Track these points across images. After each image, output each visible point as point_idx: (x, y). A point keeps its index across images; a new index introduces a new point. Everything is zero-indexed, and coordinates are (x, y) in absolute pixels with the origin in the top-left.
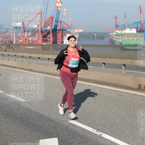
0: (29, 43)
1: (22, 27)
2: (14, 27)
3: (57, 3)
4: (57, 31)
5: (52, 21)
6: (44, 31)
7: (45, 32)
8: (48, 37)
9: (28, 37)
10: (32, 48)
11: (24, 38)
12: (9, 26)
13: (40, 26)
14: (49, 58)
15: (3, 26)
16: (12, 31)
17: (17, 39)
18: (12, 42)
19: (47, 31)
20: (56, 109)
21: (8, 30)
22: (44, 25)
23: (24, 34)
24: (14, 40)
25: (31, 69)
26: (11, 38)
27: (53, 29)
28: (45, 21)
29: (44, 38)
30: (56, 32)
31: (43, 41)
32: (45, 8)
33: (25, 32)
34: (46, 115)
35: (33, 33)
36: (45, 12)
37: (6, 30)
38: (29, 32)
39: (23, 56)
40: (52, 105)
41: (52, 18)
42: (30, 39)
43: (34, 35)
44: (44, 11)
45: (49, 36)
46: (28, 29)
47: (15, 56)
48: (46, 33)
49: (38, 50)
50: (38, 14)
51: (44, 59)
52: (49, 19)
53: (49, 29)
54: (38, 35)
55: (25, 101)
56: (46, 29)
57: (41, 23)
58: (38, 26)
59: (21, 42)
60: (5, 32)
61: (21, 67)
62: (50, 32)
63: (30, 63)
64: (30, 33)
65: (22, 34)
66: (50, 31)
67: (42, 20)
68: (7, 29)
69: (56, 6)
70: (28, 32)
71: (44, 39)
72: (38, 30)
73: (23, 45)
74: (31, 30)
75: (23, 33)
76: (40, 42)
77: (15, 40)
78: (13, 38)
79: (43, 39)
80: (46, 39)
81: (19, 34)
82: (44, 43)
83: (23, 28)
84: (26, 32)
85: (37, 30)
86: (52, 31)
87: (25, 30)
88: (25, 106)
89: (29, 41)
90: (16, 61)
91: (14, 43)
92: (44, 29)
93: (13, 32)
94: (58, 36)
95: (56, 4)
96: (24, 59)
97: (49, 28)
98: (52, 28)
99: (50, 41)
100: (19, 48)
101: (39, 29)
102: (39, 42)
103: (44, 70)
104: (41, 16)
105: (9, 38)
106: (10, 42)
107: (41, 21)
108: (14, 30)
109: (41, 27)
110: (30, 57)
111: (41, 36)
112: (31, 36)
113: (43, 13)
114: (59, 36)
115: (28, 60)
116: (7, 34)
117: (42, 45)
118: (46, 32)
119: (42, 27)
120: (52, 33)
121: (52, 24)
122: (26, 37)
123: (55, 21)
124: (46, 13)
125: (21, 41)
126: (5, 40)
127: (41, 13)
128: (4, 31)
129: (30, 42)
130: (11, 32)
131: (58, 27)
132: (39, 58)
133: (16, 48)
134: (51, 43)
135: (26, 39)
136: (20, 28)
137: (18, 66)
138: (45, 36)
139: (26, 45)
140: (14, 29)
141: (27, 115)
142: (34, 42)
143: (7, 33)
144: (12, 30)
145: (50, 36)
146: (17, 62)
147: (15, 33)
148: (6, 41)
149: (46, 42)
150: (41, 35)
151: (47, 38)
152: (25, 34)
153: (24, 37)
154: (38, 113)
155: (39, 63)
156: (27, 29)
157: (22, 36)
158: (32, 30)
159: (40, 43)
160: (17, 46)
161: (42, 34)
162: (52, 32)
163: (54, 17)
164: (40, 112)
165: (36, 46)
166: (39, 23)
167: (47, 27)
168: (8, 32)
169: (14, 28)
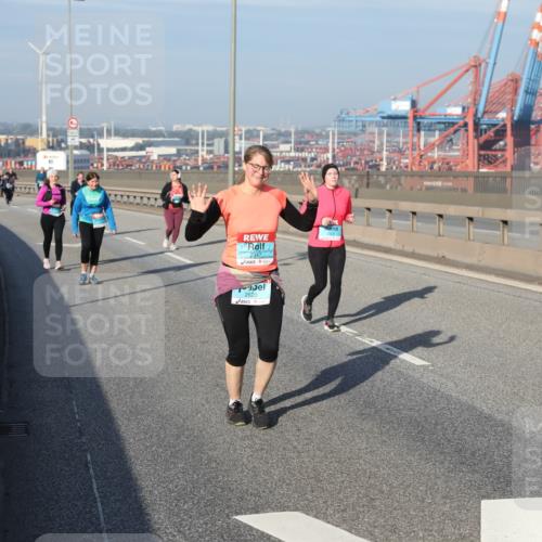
0: (432, 168)
1: (410, 115)
2: (385, 115)
3: (533, 28)
4: (533, 126)
5: (516, 91)
6: (484, 127)
7: (490, 129)
8: (497, 146)
9: (430, 147)
10: (439, 184)
11: (416, 153)
12: (368, 111)
13: (472, 110)
14: (505, 219)
15: (348, 114)
16: (376, 130)
17: (392, 155)
18: (377, 167)
19: (495, 125)
20: (533, 397)
21: (364, 126)
22: (485, 107)
23: (415, 140)
24: (381, 160)
25: (441, 255)
26: (373, 152)
27: (515, 118)
28: (488, 93)
29: (482, 152)
30: (529, 130)
31: (479, 160)
32: (491, 49)
33: (419, 130)
34: (499, 417)
35: (447, 136)
36: (491, 61)
37: (357, 127)
38: (434, 130)
39: (414, 213)
40: (519, 383)
41: (516, 81)
42: (436, 154)
43: (451, 140)
44: (489, 57)
45: (502, 143)
46: (430, 121)
47: (390, 211)
48: (491, 133)
49: (464, 190)
50: (467, 71)
51: (488, 224)
52: (506, 84)
53: (503, 120)
54: (465, 142)
55: (427, 363)
56: (494, 121)
57: (475, 100)
58: (464, 109)
59: (407, 167)
60: (355, 134)
61: (408, 249)
62: (506, 131)
63: (440, 235)
64: (437, 133)
65: (409, 140)
66: (505, 125)
67: (481, 91)
68: (360, 124)
69: (531, 40)
70: (429, 130)
71: (484, 156)
72: (466, 125)
73: (413, 174)
74: (439, 123)
75: (413, 136)
76: (471, 163)
77: (387, 158)
78: (380, 151)
79: (480, 155)
80: (489, 153)
81: (401, 140)
82: (483, 167)
83: (415, 117)
84: (422, 133)
85: (461, 122)
86: (512, 125)
87: (419, 124)
88: (425, 381)
89: (434, 162)
90: (390, 228)
91: (383, 169)
92: (486, 120)
93: (381, 134)
94: (533, 142)
95: (532, 31)
96: (419, 224)
97: (502, 115)
98: (512, 118)
99: (505, 162)
100: (400, 184)
101: (467, 120)
102: (467, 166)
103: (486, 262)
104: (477, 76)
105: (366, 152)
106: (370, 167)
107: (476, 94)
108: (384, 126)
109: (475, 115)
110: (441, 216)
111: (473, 144)
112: (441, 145)
113: (483, 65)
114: (536, 142)
115: (432, 226)
116: (359, 140)
117: (477, 176)
118: (493, 129)
119: (479, 115)
120: (512, 135)
121: (513, 102)
122: (422, 147)
123: (527, 92)
124: (495, 64)
125: (407, 161)
126: (355, 159)
127: (475, 66)
128: (353, 129)
129: (436, 166)
130: (373, 133)
131: (534, 114)
132: (471, 219)
133: (388, 187)
134: (508, 169)
135: (421, 156)
136: (404, 118)
137: (399, 247)
138: (486, 146)
139: (422, 176)
140: (385, 121)
141: (433, 411)
142: (448, 164)
143: (363, 136)
144: (378, 124)
145: (506, 145)
146: (394, 233)
147: (388, 135)
148: (356, 163)
149: (490, 163)
150: (476, 141)
151: (495, 150)
152: (419, 139)
153: (414, 147)
154: (471, 408)
155: (472, 238)
156: (426, 121)
157: (409, 145)
158: (444, 123)
159: (470, 169)
160: (394, 179)
161: (476, 137)
162: (512, 130)
163: (521, 79)
164: (478, 404)
165: (455, 177)
166: (469, 100)
167: (497, 112)
168: (363, 131)
169: (383, 118)
